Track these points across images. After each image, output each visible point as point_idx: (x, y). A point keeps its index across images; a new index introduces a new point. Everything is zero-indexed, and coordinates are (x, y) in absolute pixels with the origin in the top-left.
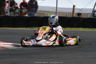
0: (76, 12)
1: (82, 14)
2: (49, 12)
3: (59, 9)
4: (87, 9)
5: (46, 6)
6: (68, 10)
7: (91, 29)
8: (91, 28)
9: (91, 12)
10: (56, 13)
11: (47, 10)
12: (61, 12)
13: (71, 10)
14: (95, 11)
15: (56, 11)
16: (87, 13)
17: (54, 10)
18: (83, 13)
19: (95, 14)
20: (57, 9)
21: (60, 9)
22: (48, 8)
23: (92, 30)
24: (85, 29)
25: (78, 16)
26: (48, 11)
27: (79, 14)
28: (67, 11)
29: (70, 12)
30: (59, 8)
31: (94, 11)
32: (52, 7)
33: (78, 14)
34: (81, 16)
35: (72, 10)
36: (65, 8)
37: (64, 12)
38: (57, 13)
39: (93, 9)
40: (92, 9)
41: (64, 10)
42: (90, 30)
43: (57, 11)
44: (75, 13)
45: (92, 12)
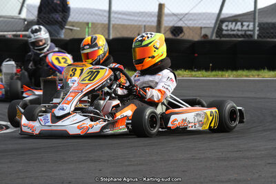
0: (166, 25)
1: (184, 30)
2: (88, 24)
3: (116, 16)
4: (200, 14)
5: (77, 8)
6: (144, 19)
7: (214, 73)
8: (213, 69)
9: (211, 23)
10: (107, 26)
11: (81, 21)
12: (122, 23)
13: (153, 19)
14: (223, 21)
15: (109, 21)
16: (200, 26)
17: (101, 18)
18: (189, 27)
19: (222, 30)
20: (112, 15)
21: (120, 16)
22: (85, 13)
23: (214, 76)
24: (194, 73)
25: (174, 35)
26: (85, 21)
27: (177, 30)
28: (140, 21)
29: (149, 24)
30: (116, 13)
31: (220, 21)
32: (96, 10)
33: (174, 30)
34: (180, 37)
35: (155, 19)
36: (134, 13)
37: (132, 23)
38: (111, 26)
39: (216, 15)
40: (213, 14)
41: (132, 18)
42: (209, 76)
43: (112, 22)
44: (166, 27)
45: (214, 22)
